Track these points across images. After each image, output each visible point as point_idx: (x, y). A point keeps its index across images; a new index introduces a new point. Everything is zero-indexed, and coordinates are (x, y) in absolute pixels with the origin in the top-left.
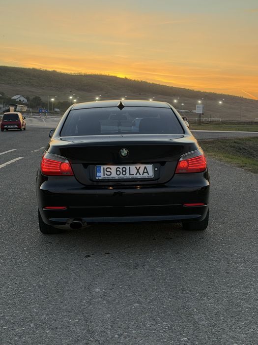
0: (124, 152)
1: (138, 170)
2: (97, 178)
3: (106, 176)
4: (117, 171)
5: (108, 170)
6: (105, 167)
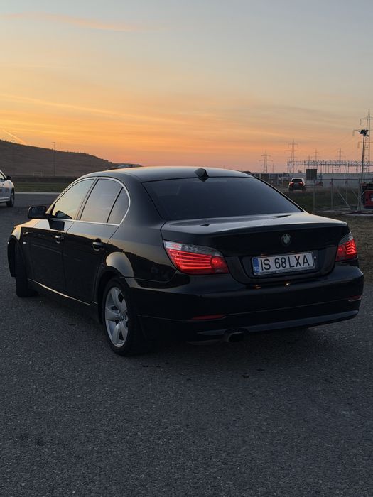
0: (287, 239)
1: (298, 260)
2: (255, 274)
3: (265, 270)
4: (276, 263)
5: (266, 262)
6: (263, 259)
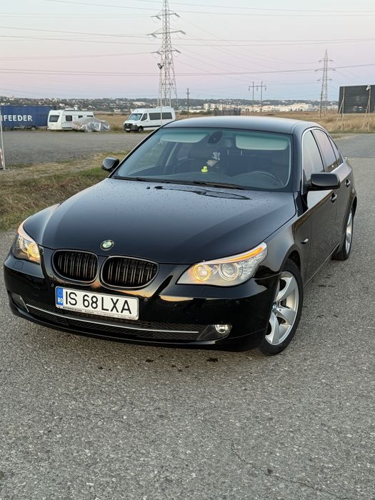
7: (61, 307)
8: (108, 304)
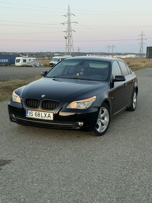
7: (28, 117)
8: (43, 115)
